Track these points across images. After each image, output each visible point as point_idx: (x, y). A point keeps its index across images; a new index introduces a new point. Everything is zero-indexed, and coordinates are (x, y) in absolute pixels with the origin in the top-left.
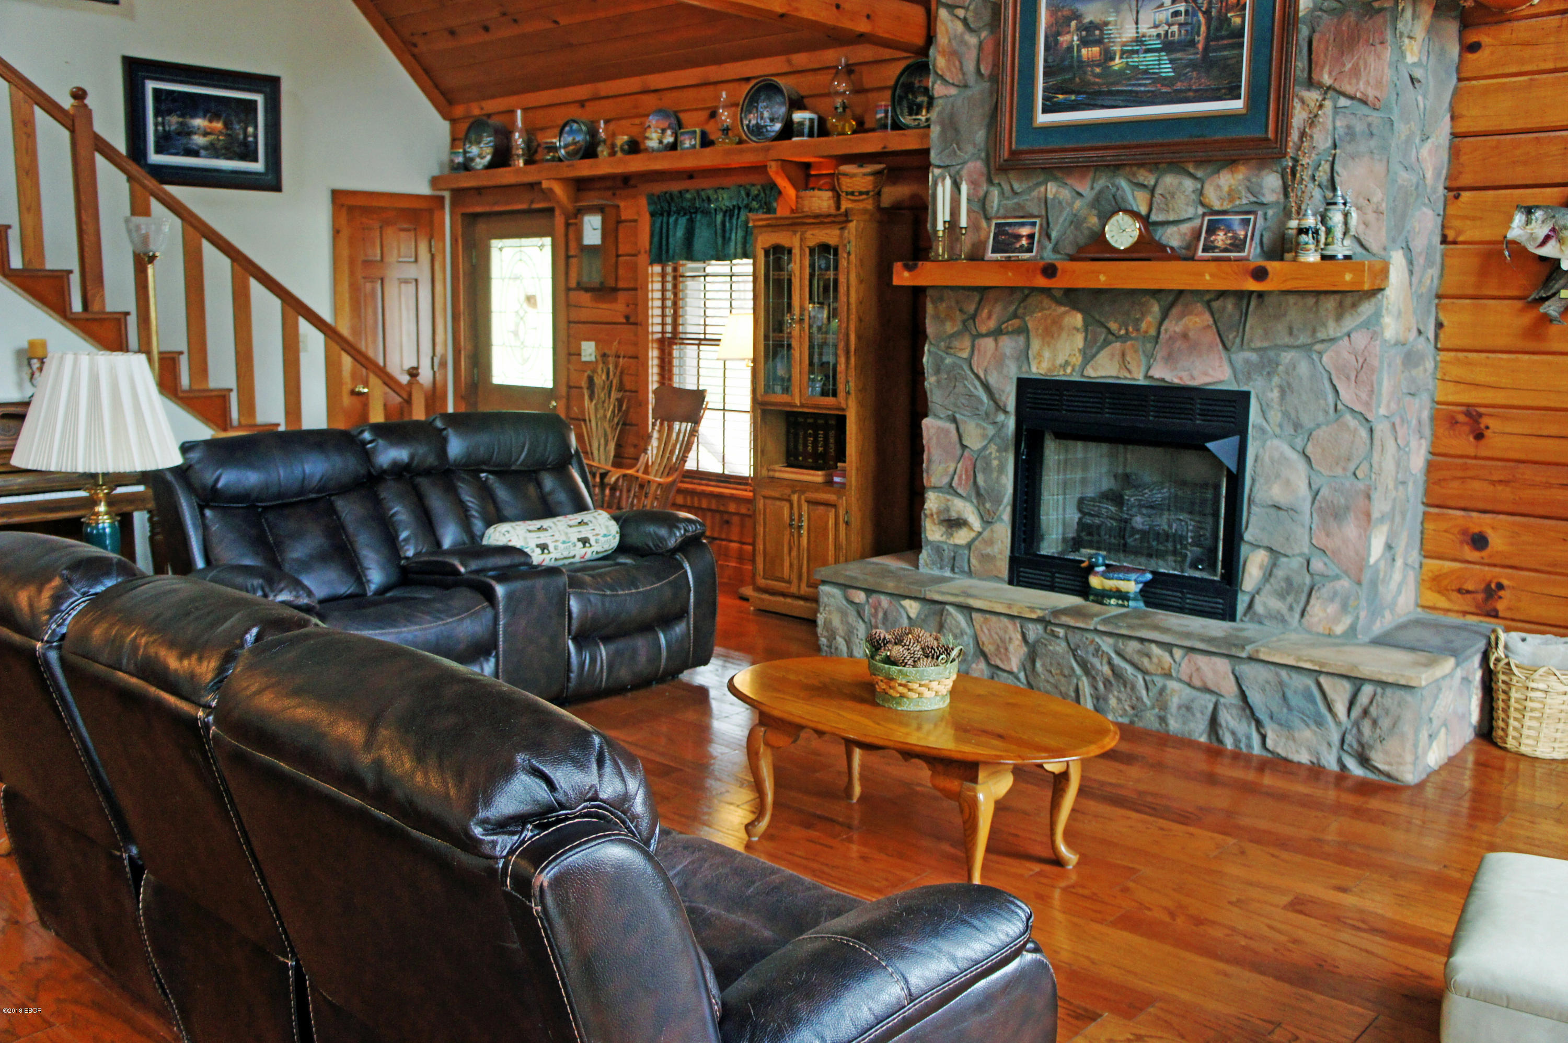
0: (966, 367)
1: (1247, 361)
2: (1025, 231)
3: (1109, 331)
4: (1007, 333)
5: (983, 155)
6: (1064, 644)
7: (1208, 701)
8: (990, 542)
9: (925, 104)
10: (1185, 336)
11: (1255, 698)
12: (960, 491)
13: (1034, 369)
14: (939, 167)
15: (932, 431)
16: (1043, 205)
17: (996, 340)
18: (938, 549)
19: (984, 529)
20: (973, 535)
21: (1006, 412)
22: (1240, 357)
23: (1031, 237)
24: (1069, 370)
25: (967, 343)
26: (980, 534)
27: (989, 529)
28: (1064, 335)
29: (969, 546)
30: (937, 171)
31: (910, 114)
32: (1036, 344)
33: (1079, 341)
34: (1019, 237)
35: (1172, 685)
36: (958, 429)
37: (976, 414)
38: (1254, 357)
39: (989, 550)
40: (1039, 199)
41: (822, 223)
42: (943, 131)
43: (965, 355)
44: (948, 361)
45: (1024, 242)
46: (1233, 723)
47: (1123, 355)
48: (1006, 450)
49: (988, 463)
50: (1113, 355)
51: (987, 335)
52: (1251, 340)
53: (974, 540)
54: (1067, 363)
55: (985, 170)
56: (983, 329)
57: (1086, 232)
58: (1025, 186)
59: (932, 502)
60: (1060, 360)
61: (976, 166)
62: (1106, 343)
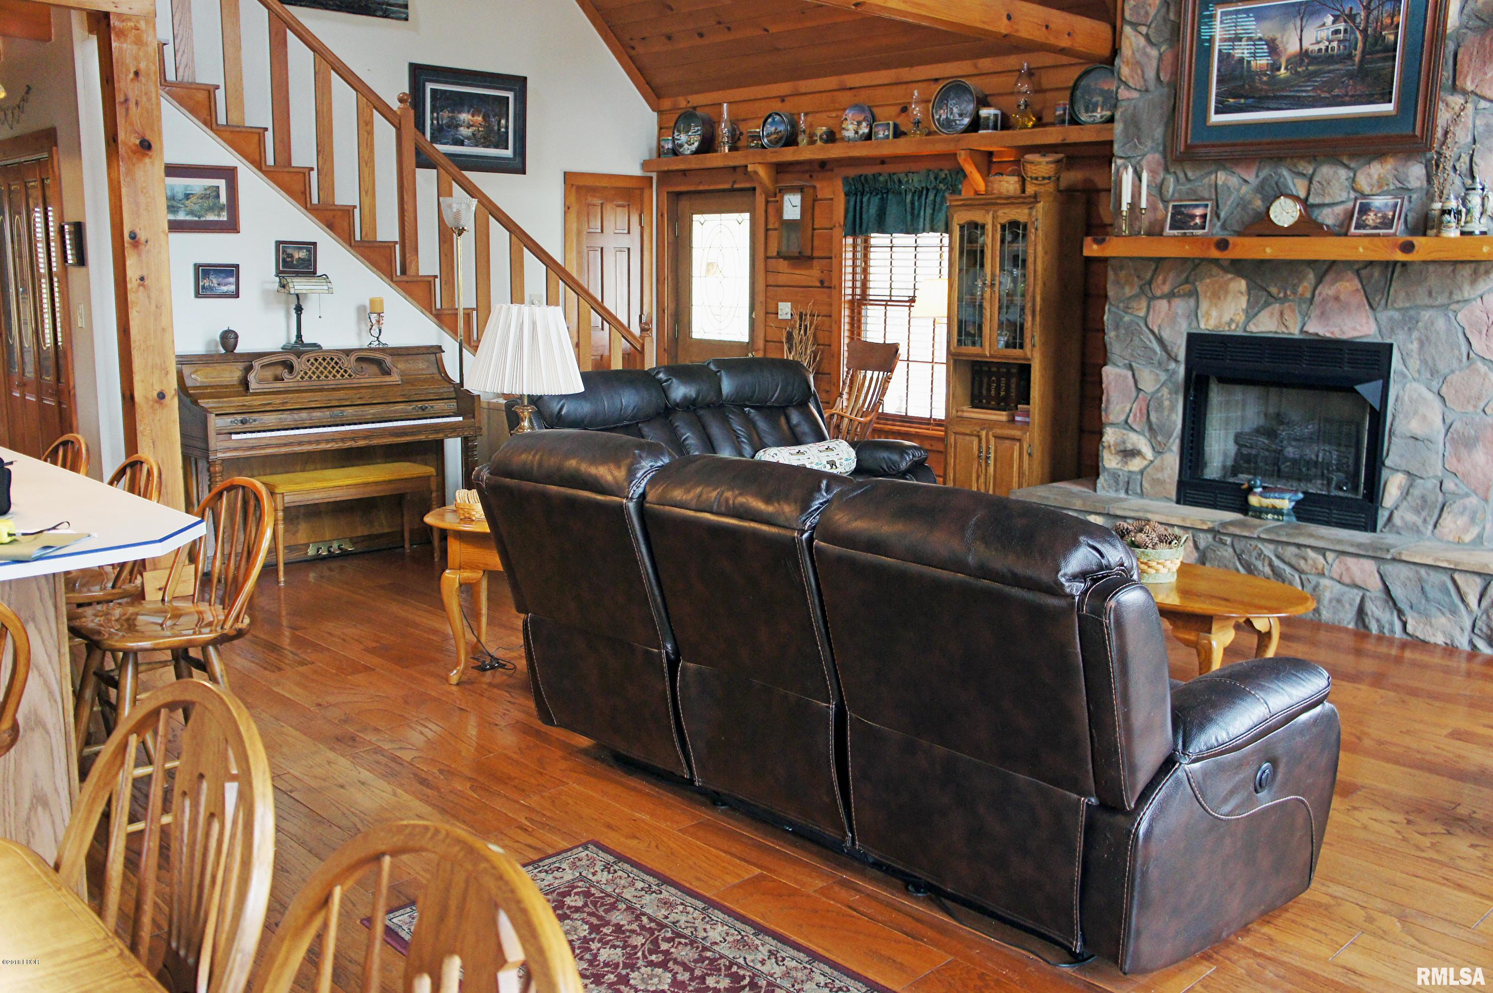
0: (1142, 324)
1: (1391, 319)
2: (1199, 212)
3: (1270, 294)
4: (1180, 296)
5: (1161, 148)
6: (1230, 550)
7: (1357, 596)
8: (1162, 469)
9: (1100, 103)
10: (1337, 298)
11: (1398, 592)
12: (1135, 427)
13: (1202, 326)
14: (1121, 158)
15: (1111, 377)
16: (1213, 190)
17: (1169, 302)
18: (1115, 476)
19: (1155, 458)
20: (1146, 463)
21: (1176, 361)
22: (1384, 316)
23: (1204, 216)
24: (1233, 327)
25: (1144, 304)
26: (1152, 462)
27: (1159, 459)
28: (1230, 298)
29: (1142, 472)
30: (1119, 162)
31: (1087, 111)
32: (1204, 305)
33: (1243, 302)
34: (1193, 217)
35: (1324, 582)
36: (1134, 375)
37: (1150, 361)
38: (1397, 315)
39: (1159, 476)
40: (1210, 186)
41: (1012, 203)
42: (1126, 128)
43: (1142, 314)
44: (1127, 318)
45: (1198, 220)
46: (1378, 613)
47: (1282, 314)
48: (1176, 393)
49: (1160, 404)
50: (1272, 314)
51: (1161, 298)
52: (1394, 301)
53: (1146, 467)
54: (1232, 320)
55: (1162, 161)
56: (1159, 293)
57: (1251, 213)
58: (1198, 173)
59: (1110, 436)
60: (1226, 318)
61: (1153, 158)
62: (1267, 304)
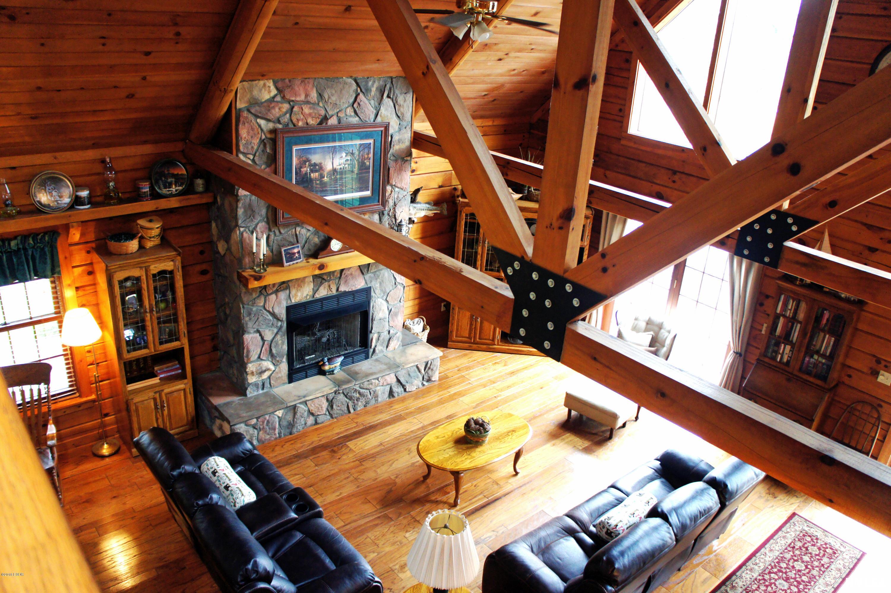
0: (262, 309)
1: (370, 277)
2: (296, 251)
3: (324, 279)
4: (281, 291)
5: (265, 220)
6: (342, 395)
7: (388, 388)
8: (280, 372)
10: (351, 274)
11: (402, 380)
12: (263, 358)
13: (293, 301)
14: (243, 227)
15: (249, 340)
16: (295, 237)
17: (276, 295)
18: (256, 385)
19: (276, 368)
20: (271, 372)
21: (281, 321)
22: (367, 276)
23: (299, 252)
24: (308, 297)
25: (263, 299)
26: (274, 371)
27: (278, 367)
28: (306, 285)
29: (269, 377)
30: (242, 229)
31: (165, 188)
32: (293, 292)
33: (312, 285)
34: (294, 254)
35: (378, 388)
36: (261, 335)
37: (268, 325)
38: (372, 275)
39: (280, 375)
40: (292, 235)
42: (245, 211)
43: (262, 304)
44: (254, 309)
45: (297, 255)
46: (397, 390)
47: (329, 286)
48: (284, 335)
49: (277, 344)
50: (325, 288)
51: (271, 294)
52: (371, 270)
53: (271, 375)
54: (307, 295)
55: (267, 226)
56: (271, 291)
57: (313, 244)
58: (286, 230)
59: (251, 367)
60: (305, 295)
61: (262, 226)
62: (321, 284)
